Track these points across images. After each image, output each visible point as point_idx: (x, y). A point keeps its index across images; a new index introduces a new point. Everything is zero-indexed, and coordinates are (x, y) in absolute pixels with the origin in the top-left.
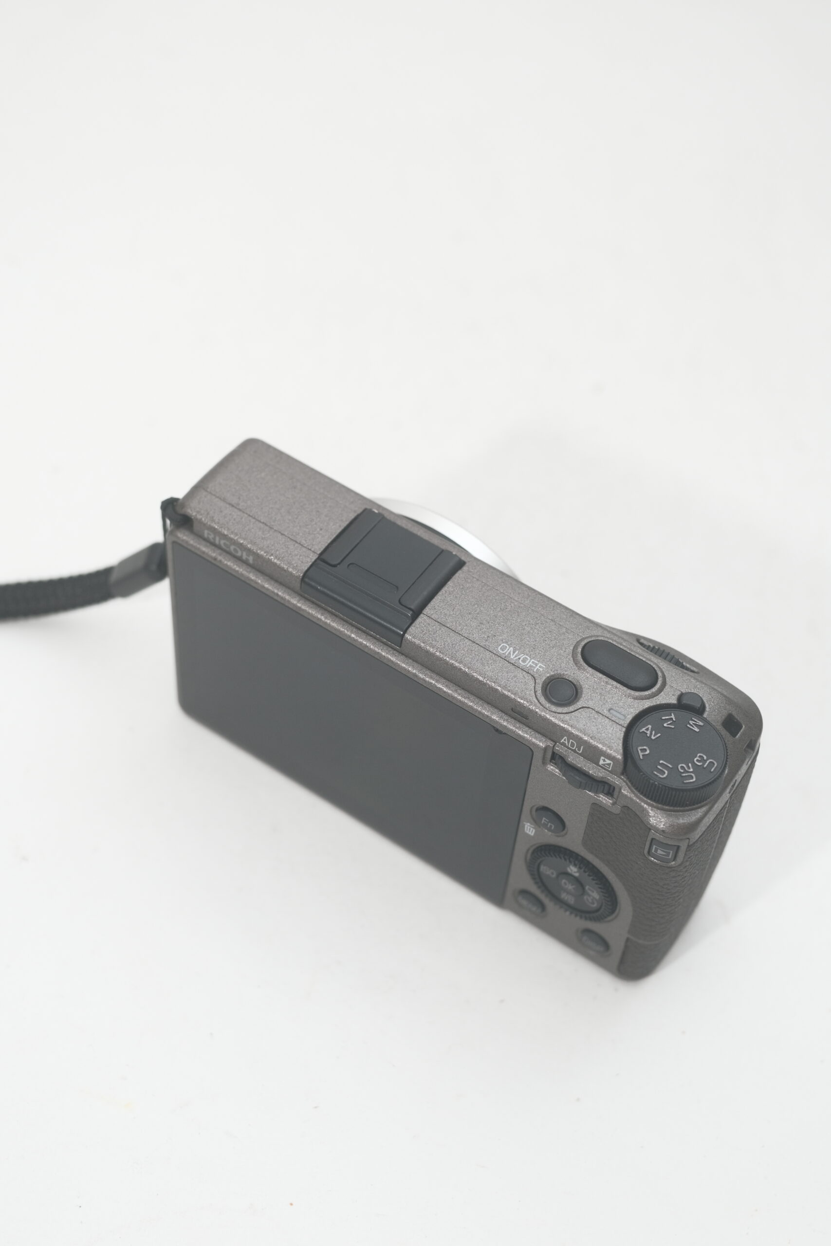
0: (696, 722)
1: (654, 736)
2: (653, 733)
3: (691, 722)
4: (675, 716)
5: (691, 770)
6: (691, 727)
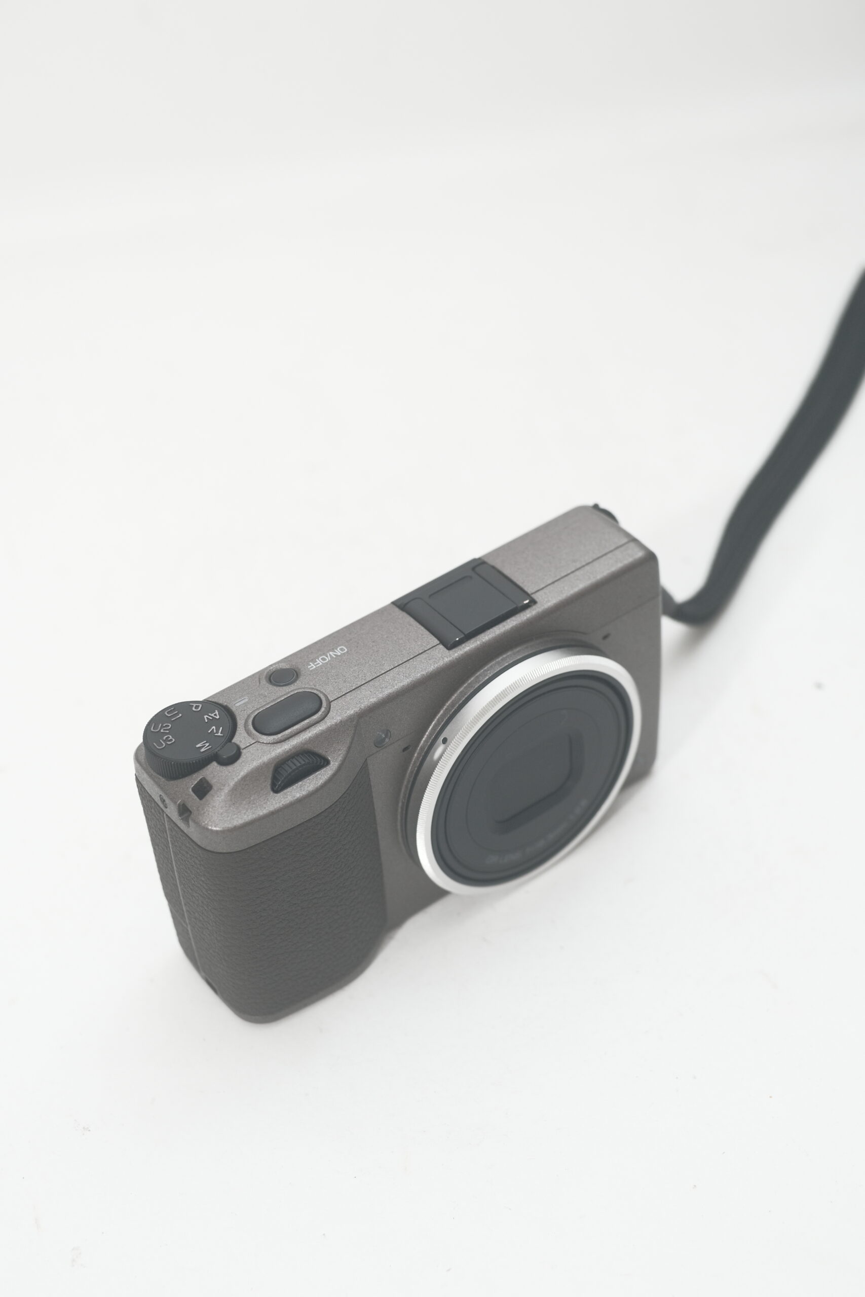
0: (207, 747)
1: (207, 718)
2: (211, 718)
3: (207, 744)
4: (219, 736)
5: (162, 731)
6: (202, 743)
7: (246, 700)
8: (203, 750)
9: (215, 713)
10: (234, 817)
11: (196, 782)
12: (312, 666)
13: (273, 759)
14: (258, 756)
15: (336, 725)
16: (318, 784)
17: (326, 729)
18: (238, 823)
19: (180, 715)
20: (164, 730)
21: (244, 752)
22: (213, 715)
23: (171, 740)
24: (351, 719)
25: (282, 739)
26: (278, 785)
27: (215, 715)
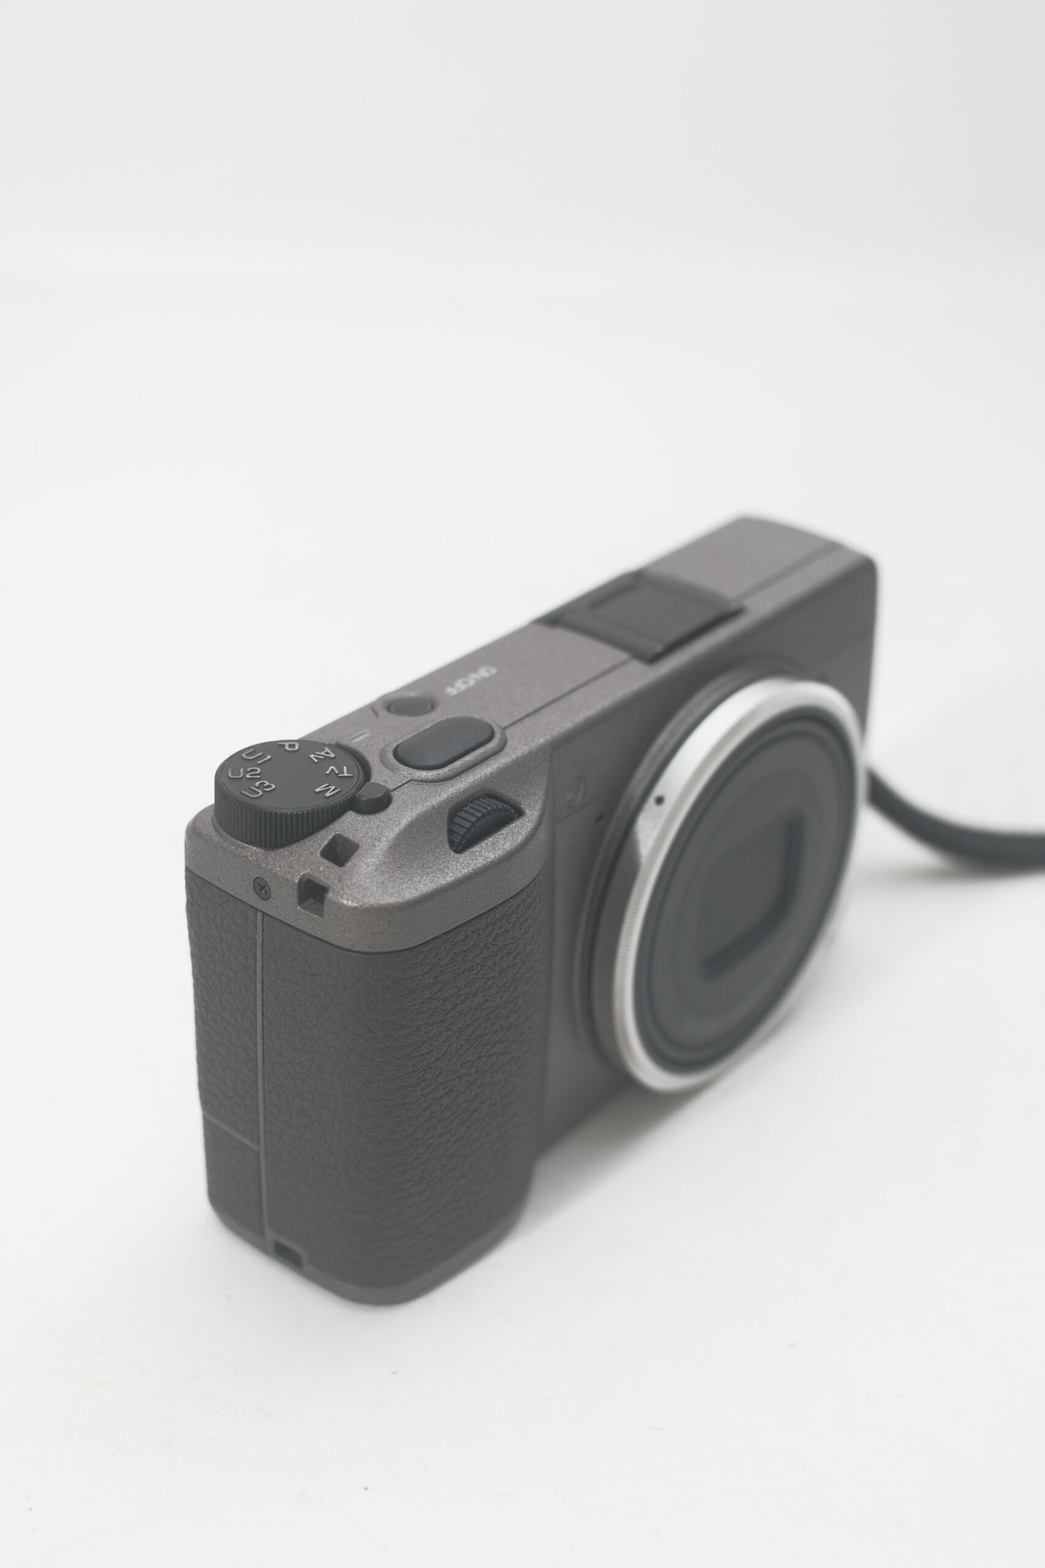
0: (333, 791)
1: (315, 757)
2: (322, 757)
3: (331, 788)
4: (346, 777)
5: (248, 776)
6: (322, 787)
7: (367, 735)
8: (328, 794)
9: (325, 752)
10: (404, 887)
11: (326, 842)
12: (452, 691)
13: (446, 801)
14: (421, 798)
15: (524, 757)
16: (516, 840)
17: (511, 762)
18: (411, 896)
19: (269, 757)
20: (251, 775)
21: (395, 794)
22: (323, 753)
23: (269, 786)
24: (542, 750)
25: (451, 773)
26: (461, 844)
27: (327, 753)
